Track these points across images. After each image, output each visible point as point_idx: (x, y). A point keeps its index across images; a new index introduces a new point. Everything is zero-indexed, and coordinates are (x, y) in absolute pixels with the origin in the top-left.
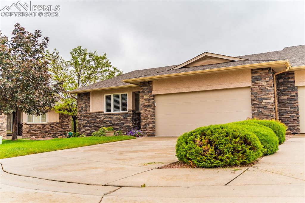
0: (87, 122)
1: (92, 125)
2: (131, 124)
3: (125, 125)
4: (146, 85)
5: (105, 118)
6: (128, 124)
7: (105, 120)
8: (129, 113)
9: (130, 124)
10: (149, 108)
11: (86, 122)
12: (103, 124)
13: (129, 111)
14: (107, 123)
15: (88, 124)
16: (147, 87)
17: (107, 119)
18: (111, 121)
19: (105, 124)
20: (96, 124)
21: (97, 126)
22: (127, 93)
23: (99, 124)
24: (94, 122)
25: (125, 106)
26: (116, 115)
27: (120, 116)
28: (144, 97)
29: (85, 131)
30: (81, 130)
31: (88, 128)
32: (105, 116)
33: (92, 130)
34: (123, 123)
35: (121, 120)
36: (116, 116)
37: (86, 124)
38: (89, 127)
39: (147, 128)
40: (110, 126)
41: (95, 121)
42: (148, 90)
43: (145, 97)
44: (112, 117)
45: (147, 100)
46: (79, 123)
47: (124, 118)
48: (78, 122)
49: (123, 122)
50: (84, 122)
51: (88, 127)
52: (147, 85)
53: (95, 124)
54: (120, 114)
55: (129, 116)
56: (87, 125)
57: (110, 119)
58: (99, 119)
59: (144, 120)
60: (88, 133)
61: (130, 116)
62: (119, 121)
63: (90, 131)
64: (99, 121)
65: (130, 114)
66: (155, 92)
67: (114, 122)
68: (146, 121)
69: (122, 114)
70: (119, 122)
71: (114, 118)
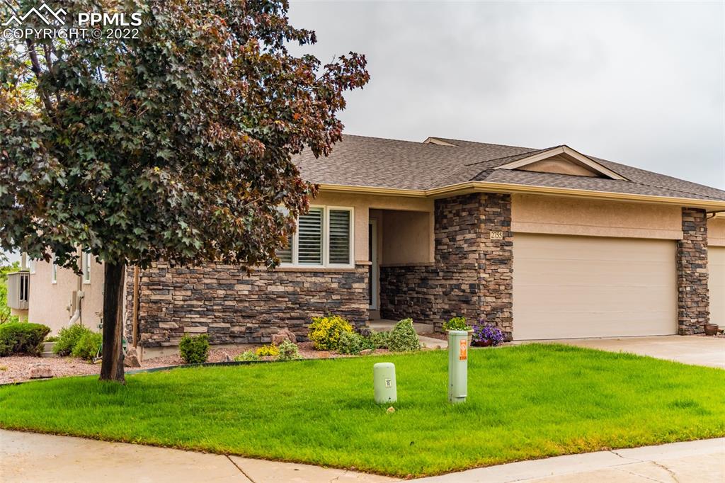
0: (189, 293)
1: (215, 307)
2: (364, 306)
3: (344, 308)
4: (496, 205)
5: (271, 284)
6: (354, 306)
7: (270, 288)
8: (360, 270)
9: (362, 306)
10: (503, 266)
11: (183, 293)
12: (262, 303)
13: (357, 266)
14: (280, 302)
15: (195, 302)
16: (499, 210)
17: (281, 289)
18: (294, 293)
19: (272, 304)
20: (231, 303)
21: (240, 312)
22: (351, 209)
23: (247, 304)
24: (226, 296)
25: (340, 250)
26: (315, 276)
27: (328, 279)
28: (491, 235)
29: (183, 328)
30: (161, 325)
31: (197, 318)
32: (275, 278)
33: (215, 325)
34: (340, 303)
35: (330, 292)
36: (313, 279)
37: (189, 302)
38: (202, 314)
39: (496, 320)
40: (293, 309)
41: (229, 292)
42: (502, 219)
43: (494, 236)
44: (299, 279)
45: (499, 245)
46: (154, 297)
47: (342, 286)
48: (147, 292)
49: (339, 297)
50: (177, 293)
51: (198, 313)
52: (499, 204)
53: (227, 303)
54: (329, 273)
55: (357, 282)
56: (193, 306)
57: (290, 289)
58: (249, 287)
59: (489, 299)
60: (198, 336)
61: (361, 280)
62: (324, 294)
63: (205, 329)
64: (247, 293)
65: (362, 274)
66: (519, 225)
67: (308, 297)
68: (494, 300)
69: (339, 273)
70: (324, 297)
71: (307, 285)
